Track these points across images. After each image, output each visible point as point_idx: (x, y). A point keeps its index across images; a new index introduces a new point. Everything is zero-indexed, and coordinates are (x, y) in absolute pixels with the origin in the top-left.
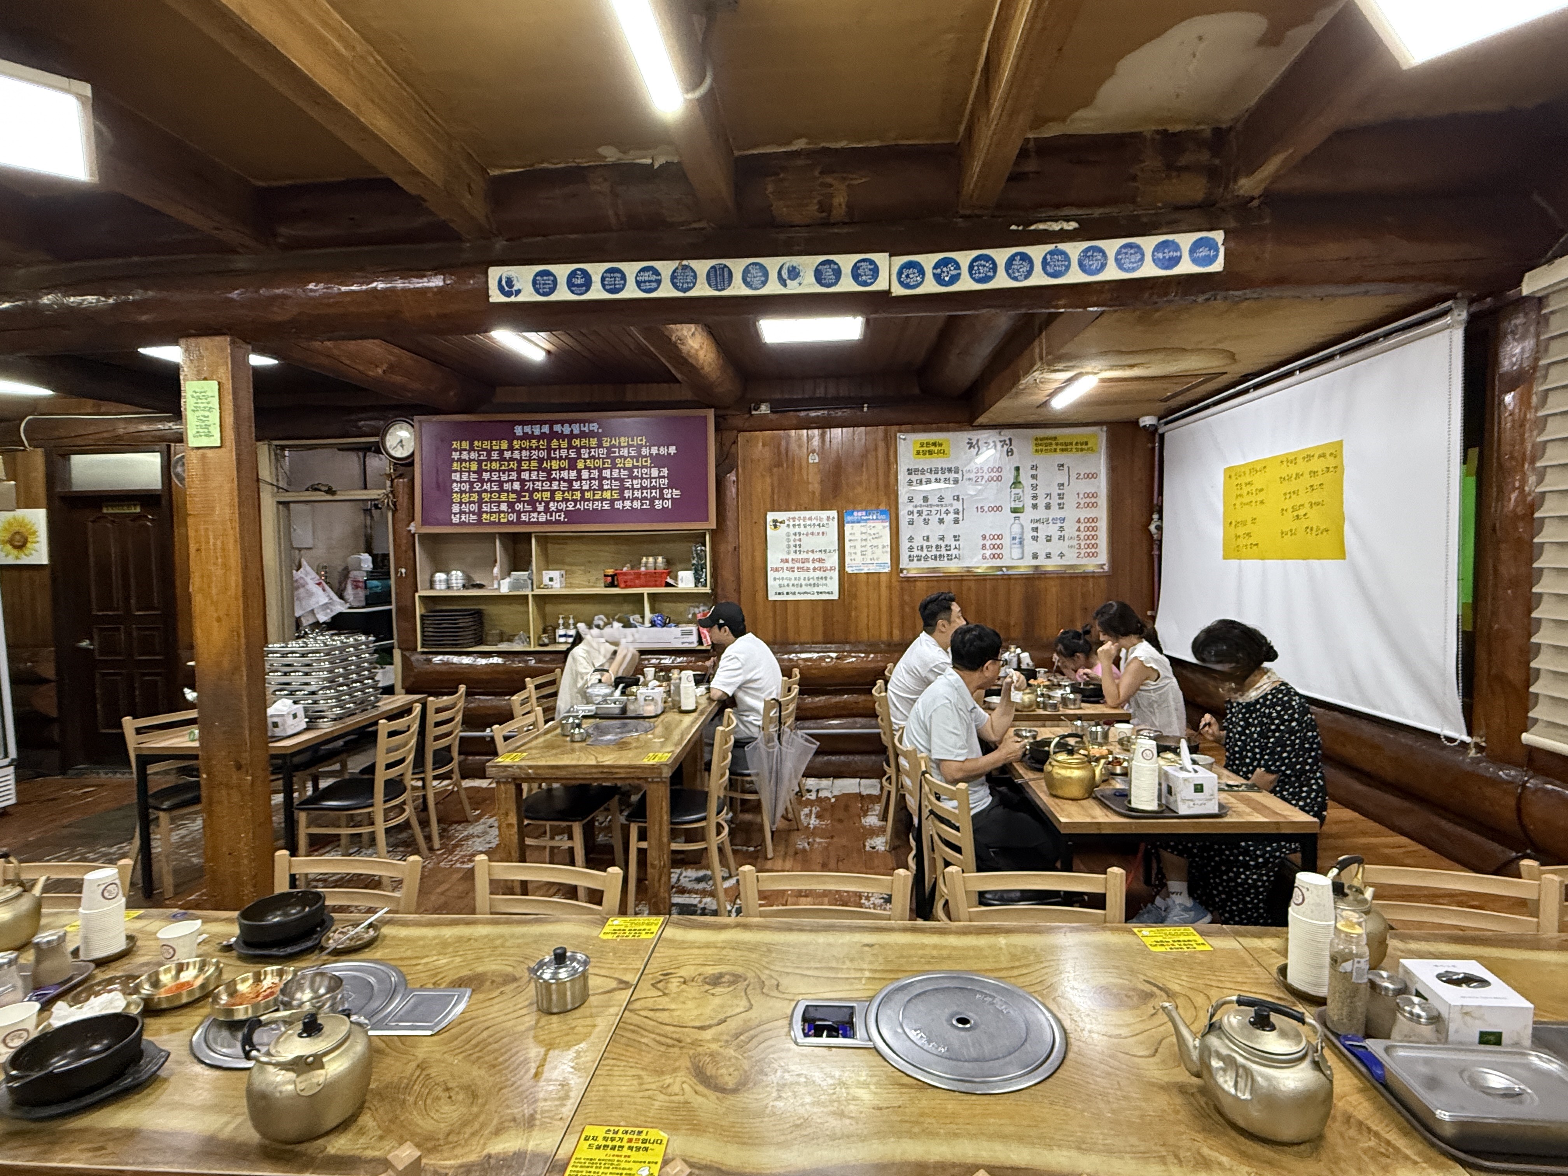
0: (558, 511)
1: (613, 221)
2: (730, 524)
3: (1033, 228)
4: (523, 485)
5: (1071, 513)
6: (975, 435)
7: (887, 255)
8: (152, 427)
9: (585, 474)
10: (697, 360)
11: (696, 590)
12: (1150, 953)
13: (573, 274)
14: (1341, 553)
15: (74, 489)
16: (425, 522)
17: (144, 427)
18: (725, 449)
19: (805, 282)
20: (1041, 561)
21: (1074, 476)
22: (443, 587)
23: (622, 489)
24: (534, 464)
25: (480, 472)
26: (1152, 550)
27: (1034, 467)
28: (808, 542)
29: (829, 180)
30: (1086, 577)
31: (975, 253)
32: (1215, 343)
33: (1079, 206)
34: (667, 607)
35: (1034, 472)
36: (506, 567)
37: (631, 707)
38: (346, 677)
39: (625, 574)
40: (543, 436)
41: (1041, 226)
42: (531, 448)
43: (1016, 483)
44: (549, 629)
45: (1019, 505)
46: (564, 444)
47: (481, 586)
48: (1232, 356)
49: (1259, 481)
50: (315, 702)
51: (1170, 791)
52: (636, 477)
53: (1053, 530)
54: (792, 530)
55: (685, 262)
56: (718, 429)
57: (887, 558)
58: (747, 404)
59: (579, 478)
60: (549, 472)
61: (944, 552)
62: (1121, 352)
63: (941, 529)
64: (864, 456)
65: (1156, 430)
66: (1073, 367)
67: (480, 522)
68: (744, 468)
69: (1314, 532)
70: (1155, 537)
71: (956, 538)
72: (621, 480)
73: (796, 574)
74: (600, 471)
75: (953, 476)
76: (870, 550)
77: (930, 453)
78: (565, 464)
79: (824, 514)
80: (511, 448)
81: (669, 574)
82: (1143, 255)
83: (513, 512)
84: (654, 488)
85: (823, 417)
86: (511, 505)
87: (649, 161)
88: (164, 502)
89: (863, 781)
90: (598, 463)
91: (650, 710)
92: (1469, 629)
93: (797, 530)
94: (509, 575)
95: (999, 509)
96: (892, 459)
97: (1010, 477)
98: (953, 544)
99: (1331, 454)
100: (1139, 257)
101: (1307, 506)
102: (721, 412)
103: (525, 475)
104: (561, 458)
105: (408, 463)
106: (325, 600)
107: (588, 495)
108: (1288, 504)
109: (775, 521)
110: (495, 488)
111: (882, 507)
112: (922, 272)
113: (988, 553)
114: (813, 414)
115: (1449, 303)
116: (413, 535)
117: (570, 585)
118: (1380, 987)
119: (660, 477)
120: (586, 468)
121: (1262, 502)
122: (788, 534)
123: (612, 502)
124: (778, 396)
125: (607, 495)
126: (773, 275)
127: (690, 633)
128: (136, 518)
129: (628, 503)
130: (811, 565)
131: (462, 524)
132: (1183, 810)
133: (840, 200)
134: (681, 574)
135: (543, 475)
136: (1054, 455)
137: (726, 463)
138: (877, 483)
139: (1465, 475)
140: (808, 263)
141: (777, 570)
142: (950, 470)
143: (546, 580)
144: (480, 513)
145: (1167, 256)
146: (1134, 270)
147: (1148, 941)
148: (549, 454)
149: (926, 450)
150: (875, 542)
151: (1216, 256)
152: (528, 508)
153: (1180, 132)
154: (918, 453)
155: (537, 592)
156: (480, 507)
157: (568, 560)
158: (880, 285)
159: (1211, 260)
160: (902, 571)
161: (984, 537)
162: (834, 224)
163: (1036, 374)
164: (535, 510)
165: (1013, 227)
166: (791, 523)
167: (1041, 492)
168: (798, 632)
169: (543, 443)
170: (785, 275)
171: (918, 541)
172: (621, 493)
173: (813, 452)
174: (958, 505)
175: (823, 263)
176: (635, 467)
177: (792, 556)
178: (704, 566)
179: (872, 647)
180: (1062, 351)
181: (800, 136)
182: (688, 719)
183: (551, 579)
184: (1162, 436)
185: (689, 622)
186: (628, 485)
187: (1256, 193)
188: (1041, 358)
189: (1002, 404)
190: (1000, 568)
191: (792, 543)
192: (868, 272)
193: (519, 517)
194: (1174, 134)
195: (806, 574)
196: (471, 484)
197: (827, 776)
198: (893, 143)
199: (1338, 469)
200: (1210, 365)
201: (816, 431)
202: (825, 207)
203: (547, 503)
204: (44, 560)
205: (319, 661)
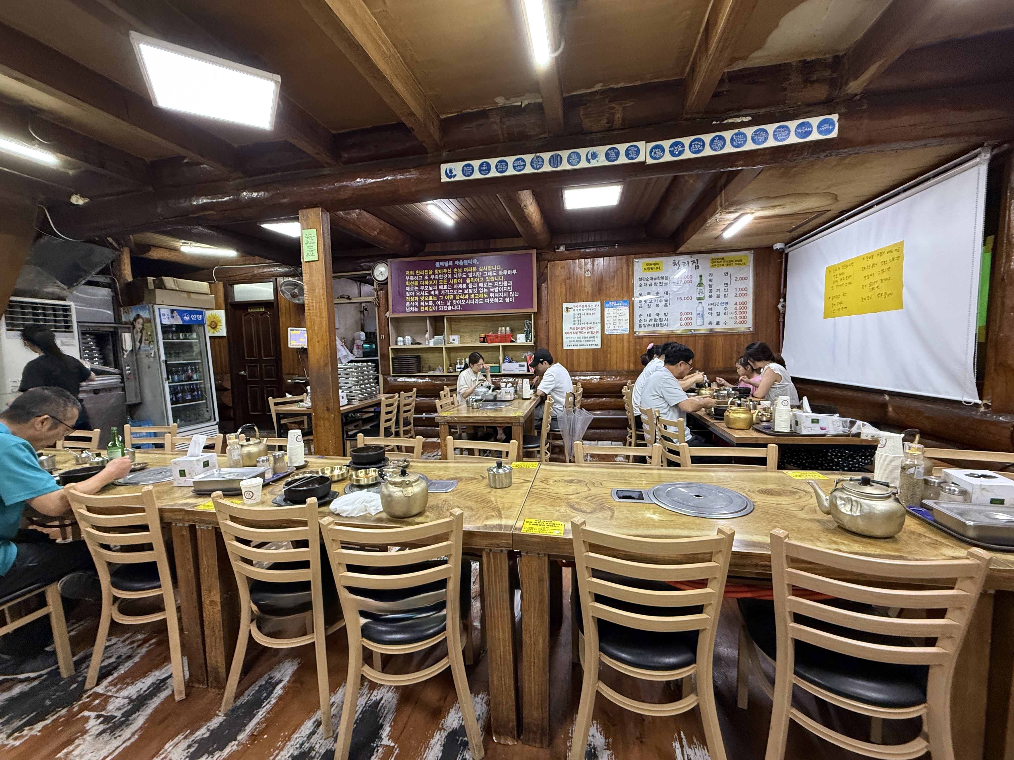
0: (457, 304)
1: (501, 137)
2: (544, 309)
3: (725, 122)
4: (440, 292)
5: (732, 299)
6: (677, 259)
7: (644, 142)
8: (269, 270)
9: (470, 286)
10: (532, 219)
11: (526, 344)
12: (794, 479)
13: (482, 165)
14: (900, 305)
15: (236, 300)
16: (393, 312)
17: (265, 270)
18: (542, 270)
19: (600, 160)
20: (714, 326)
21: (733, 278)
22: (402, 344)
23: (489, 292)
24: (445, 281)
25: (419, 286)
26: (779, 318)
27: (711, 275)
28: (584, 319)
29: (613, 105)
30: (740, 334)
31: (693, 138)
32: (826, 189)
33: (752, 108)
34: (511, 354)
35: (710, 278)
36: (432, 335)
37: (499, 396)
38: (363, 380)
39: (490, 336)
40: (449, 267)
41: (730, 121)
42: (444, 273)
43: (700, 284)
44: (452, 365)
45: (701, 296)
46: (460, 271)
47: (420, 344)
48: (835, 198)
49: (848, 271)
50: (351, 392)
51: (797, 423)
52: (496, 286)
53: (721, 309)
54: (576, 312)
55: (538, 154)
56: (538, 261)
57: (627, 326)
58: (553, 247)
59: (468, 288)
60: (452, 285)
61: (659, 322)
62: (769, 198)
63: (658, 310)
64: (616, 272)
65: (784, 251)
66: (740, 209)
67: (419, 311)
68: (551, 280)
69: (883, 296)
70: (781, 311)
71: (666, 314)
72: (489, 288)
73: (578, 335)
74: (478, 283)
75: (664, 281)
76: (618, 322)
77: (652, 269)
78: (460, 281)
79: (593, 303)
80: (434, 274)
81: (512, 336)
82: (789, 131)
83: (436, 305)
84: (505, 291)
85: (594, 252)
86: (434, 302)
87: (519, 104)
88: (275, 304)
89: (613, 443)
90: (477, 280)
91: (508, 397)
92: (983, 340)
93: (579, 312)
94: (433, 337)
95: (690, 298)
96: (631, 273)
97: (696, 280)
98: (664, 318)
99: (896, 250)
100: (787, 132)
101: (879, 282)
102: (540, 251)
103: (441, 287)
104: (458, 278)
105: (384, 284)
106: (345, 354)
107: (472, 296)
108: (867, 282)
109: (567, 308)
110: (427, 294)
111: (625, 299)
112: (663, 150)
113: (683, 322)
114: (588, 250)
115: (979, 149)
116: (388, 319)
117: (462, 343)
118: (930, 482)
119: (508, 286)
120: (471, 282)
121: (850, 283)
122: (574, 315)
123: (484, 299)
124: (569, 242)
125: (481, 296)
126: (583, 158)
127: (523, 366)
128: (263, 313)
129: (492, 300)
130: (586, 331)
131: (411, 312)
132: (804, 432)
133: (618, 116)
134: (519, 336)
135: (450, 286)
136: (724, 267)
137: (542, 278)
138: (622, 286)
139: (984, 252)
140: (601, 150)
141: (568, 333)
142: (663, 278)
143: (451, 340)
144: (419, 307)
145: (804, 131)
146: (784, 140)
147: (792, 476)
148: (453, 276)
149: (649, 268)
150: (621, 318)
151: (833, 129)
152: (443, 303)
153: (813, 61)
154: (645, 269)
155: (447, 346)
156: (419, 304)
157: (461, 330)
158: (640, 159)
159: (829, 131)
160: (635, 333)
161: (681, 314)
162: (614, 130)
163: (717, 216)
164: (446, 304)
165: (714, 123)
166: (576, 308)
167: (714, 289)
168: (579, 365)
169: (450, 270)
170: (590, 157)
171: (645, 317)
172: (489, 295)
173: (588, 270)
174: (667, 297)
175: (610, 149)
176: (495, 281)
177: (577, 326)
178: (530, 332)
179: (618, 373)
180: (735, 199)
181: (599, 82)
182: (527, 402)
183: (454, 340)
184: (787, 255)
185: (523, 361)
186: (492, 290)
187: (858, 91)
188: (721, 206)
189: (695, 238)
190: (690, 330)
191: (576, 319)
192: (634, 152)
193: (438, 308)
194: (809, 62)
195: (583, 335)
196: (415, 292)
197: (594, 440)
198: (648, 82)
199: (900, 258)
200: (821, 204)
201: (589, 260)
202: (611, 121)
203: (452, 301)
204: (225, 334)
205: (352, 372)
